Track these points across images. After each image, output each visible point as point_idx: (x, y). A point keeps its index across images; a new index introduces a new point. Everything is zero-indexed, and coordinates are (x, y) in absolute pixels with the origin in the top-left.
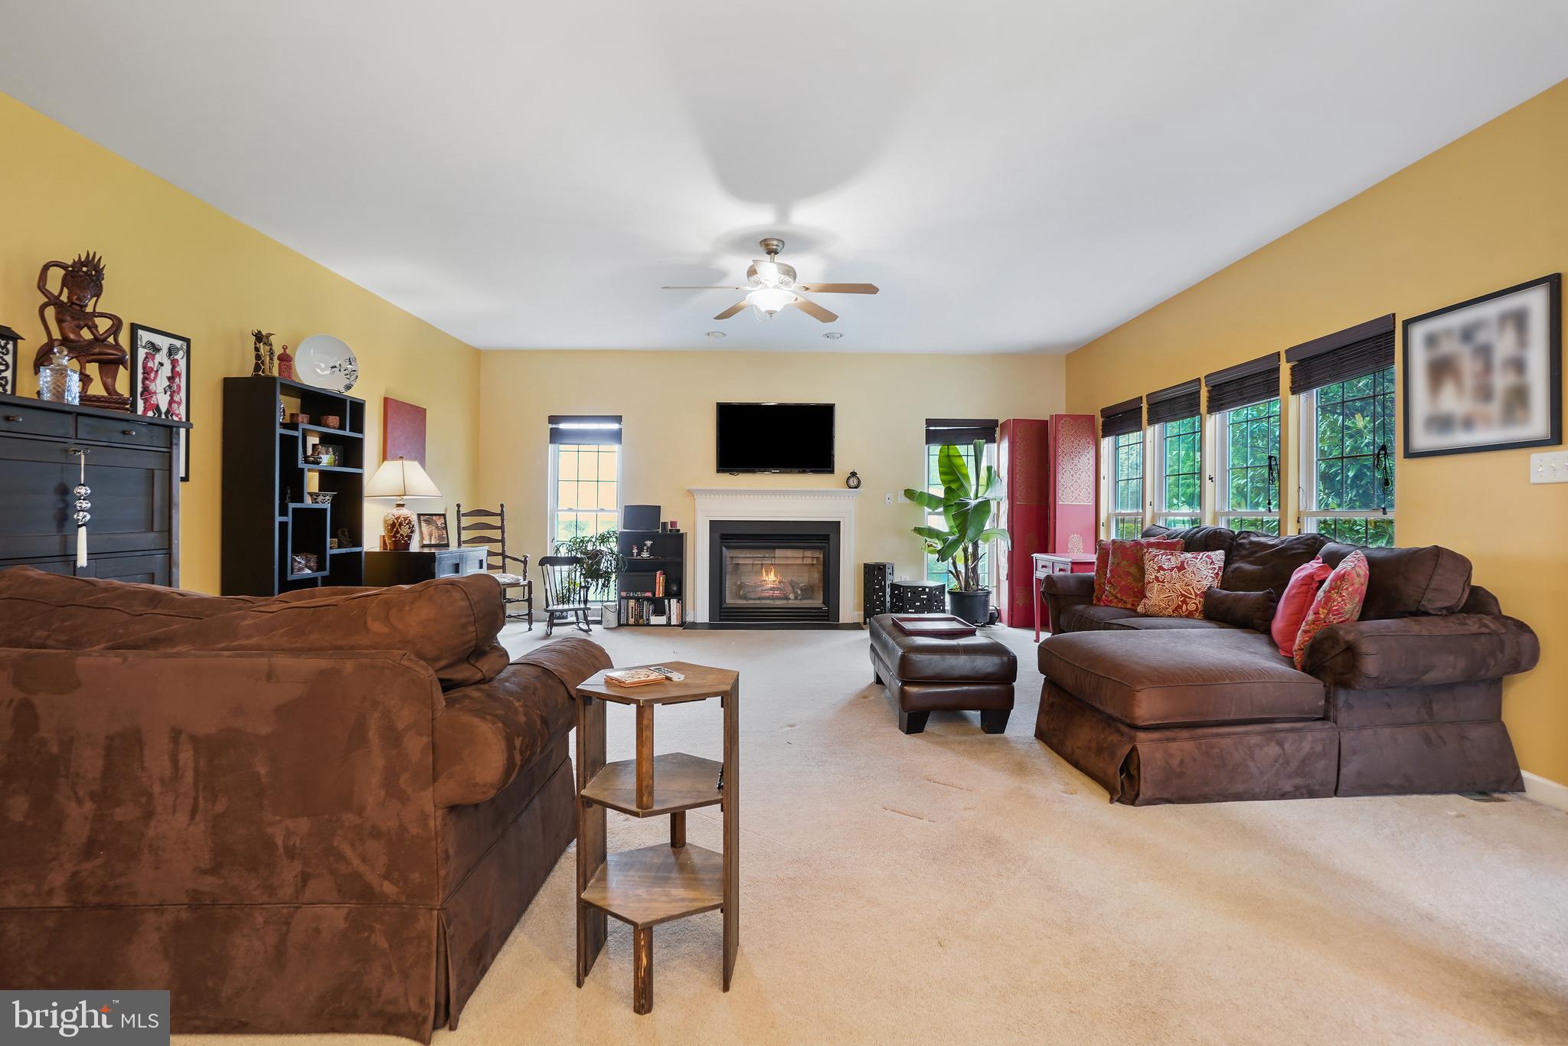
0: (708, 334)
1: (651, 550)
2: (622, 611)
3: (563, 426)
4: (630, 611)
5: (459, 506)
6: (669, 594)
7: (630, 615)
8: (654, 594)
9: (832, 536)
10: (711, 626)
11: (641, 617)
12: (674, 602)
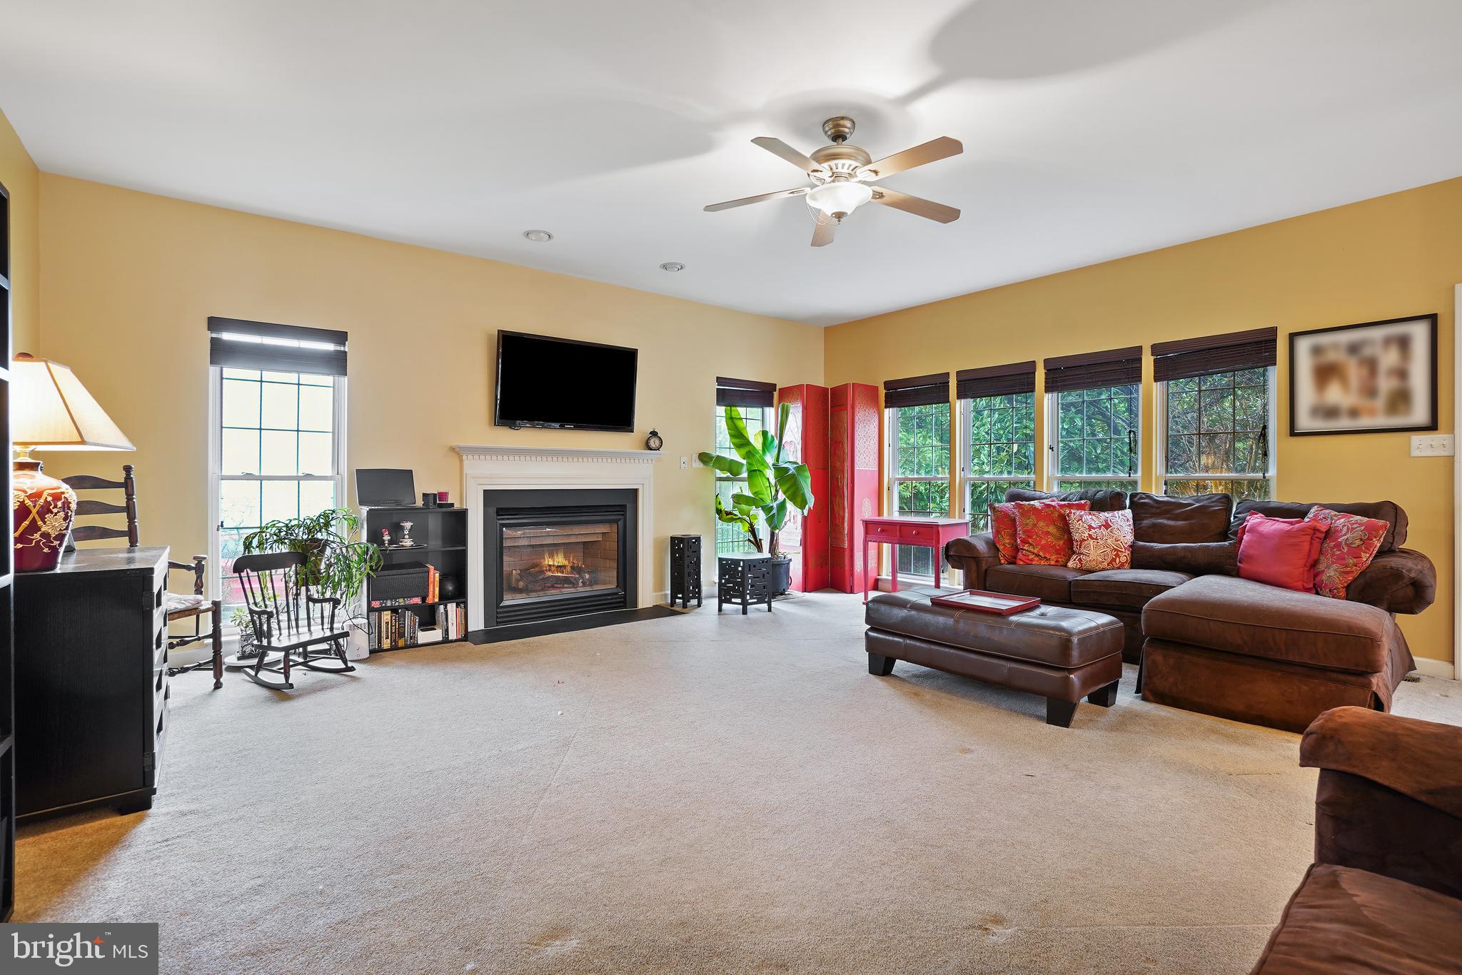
2: (373, 630)
3: (227, 336)
4: (384, 629)
6: (445, 598)
7: (384, 635)
8: (424, 599)
9: (629, 506)
10: (489, 636)
11: (402, 635)
12: (452, 607)
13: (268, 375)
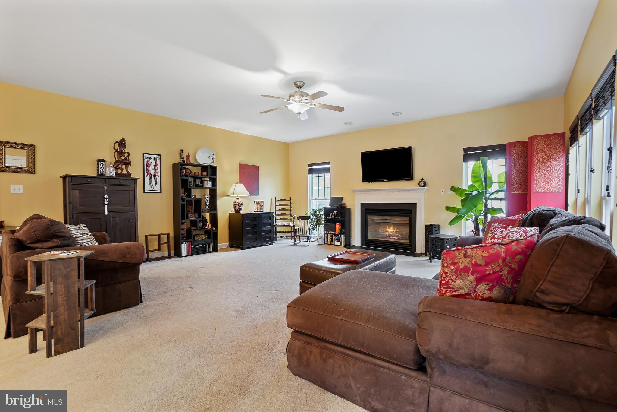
0: (345, 124)
1: (336, 215)
2: (326, 238)
3: (314, 167)
4: (328, 239)
5: (275, 198)
6: (341, 233)
8: (335, 233)
9: (413, 210)
11: (332, 241)
12: (343, 236)
13: (320, 175)
